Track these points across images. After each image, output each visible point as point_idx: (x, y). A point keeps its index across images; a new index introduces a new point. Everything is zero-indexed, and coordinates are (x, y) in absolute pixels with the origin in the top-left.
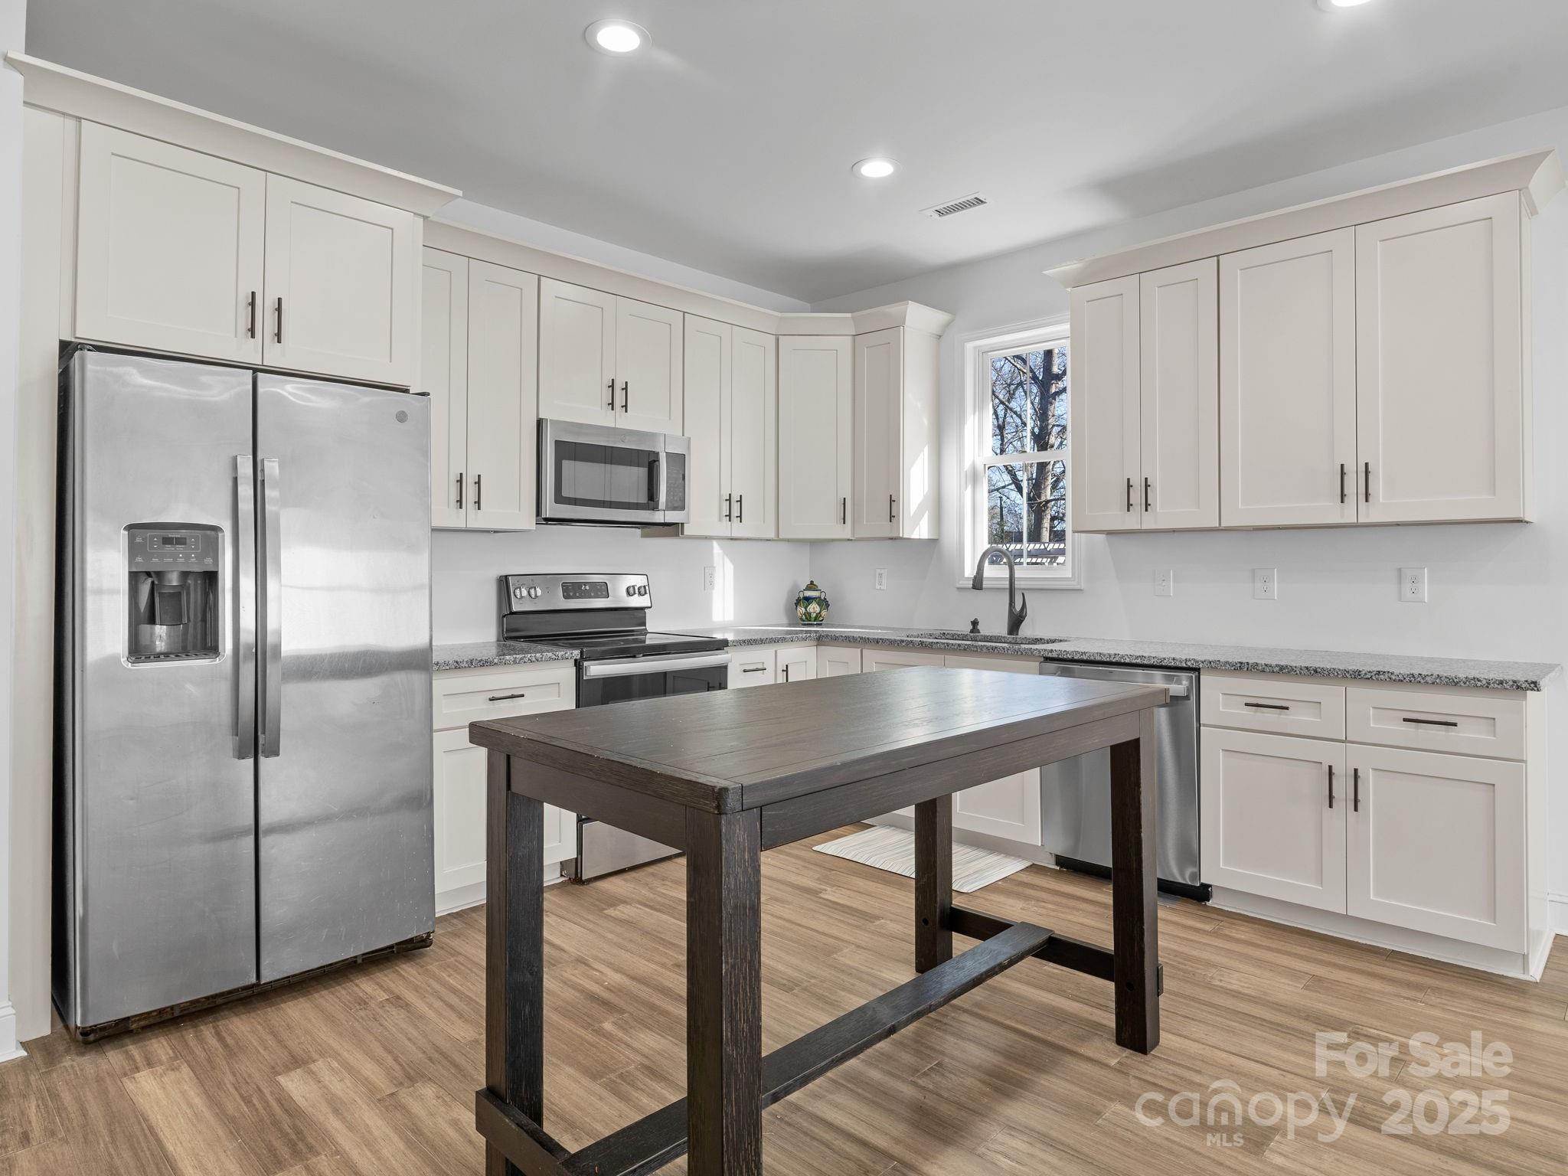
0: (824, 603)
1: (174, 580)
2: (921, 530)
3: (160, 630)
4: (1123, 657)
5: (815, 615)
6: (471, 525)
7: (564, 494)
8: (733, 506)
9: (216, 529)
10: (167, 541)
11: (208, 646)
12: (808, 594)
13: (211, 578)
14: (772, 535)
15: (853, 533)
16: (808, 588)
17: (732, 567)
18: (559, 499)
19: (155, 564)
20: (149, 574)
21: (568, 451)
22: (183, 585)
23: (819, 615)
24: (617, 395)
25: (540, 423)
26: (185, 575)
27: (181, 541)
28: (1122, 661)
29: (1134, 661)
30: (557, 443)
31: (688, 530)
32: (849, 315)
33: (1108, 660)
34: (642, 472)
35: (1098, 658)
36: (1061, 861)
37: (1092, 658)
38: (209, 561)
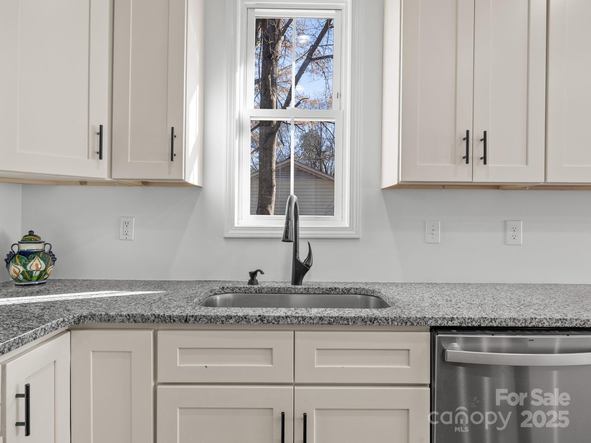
4: (541, 321)
12: (27, 247)
16: (26, 240)
23: (44, 273)
28: (540, 325)
29: (554, 325)
33: (523, 325)
35: (511, 324)
37: (504, 324)
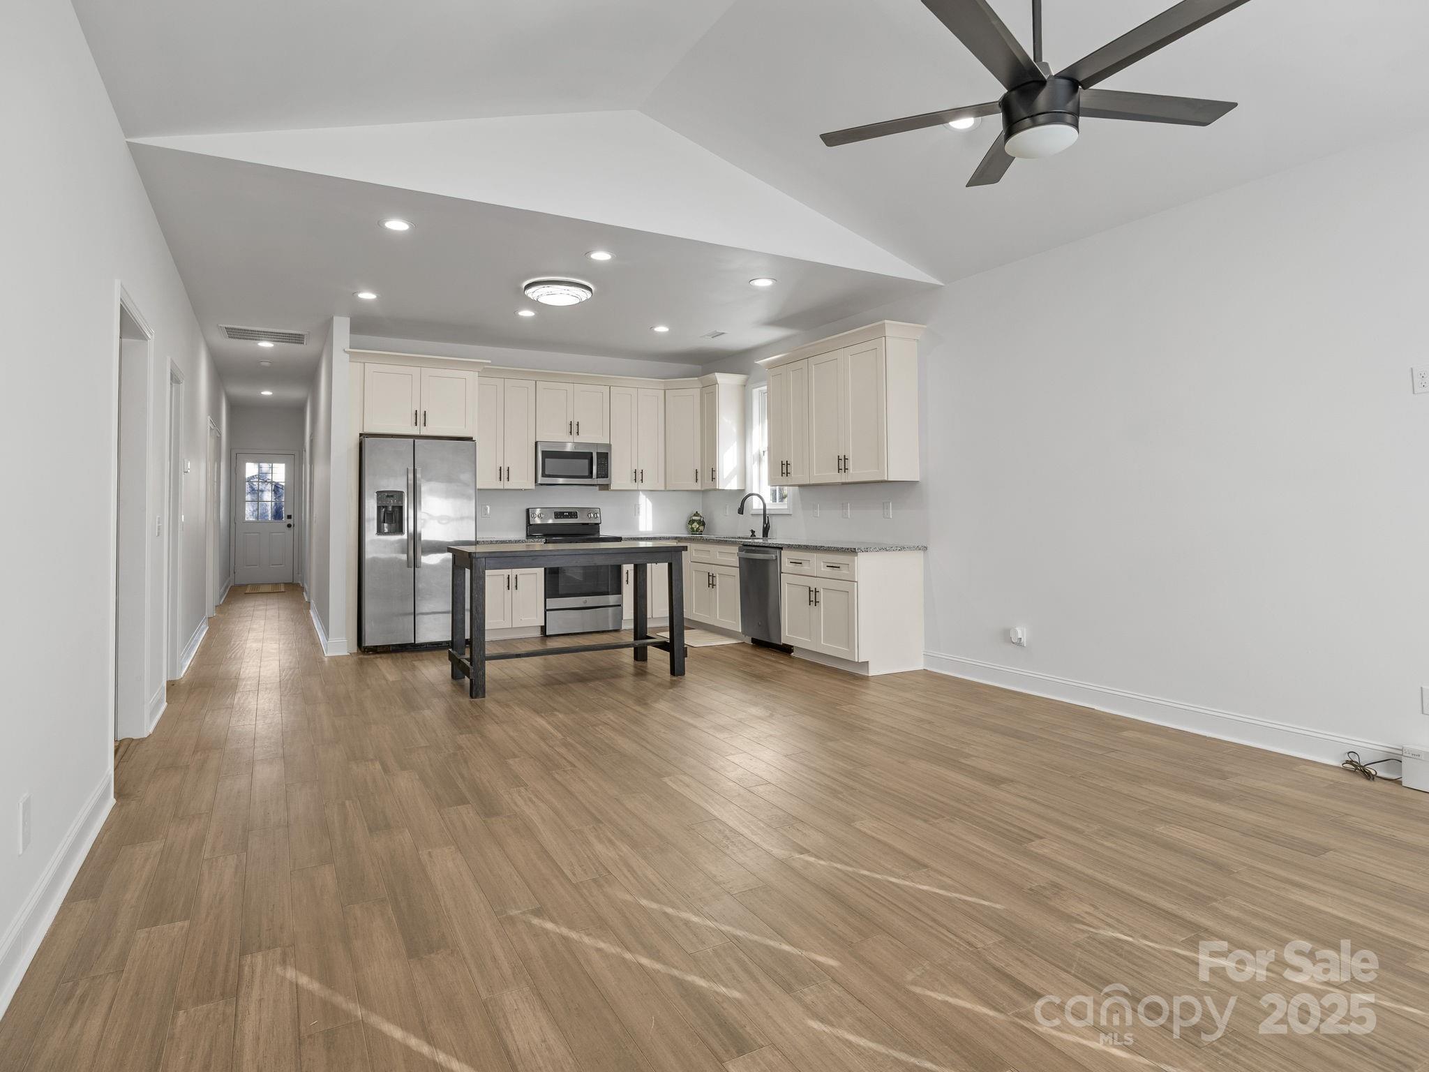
0: (702, 523)
1: (390, 509)
2: (733, 485)
3: (386, 525)
5: (695, 529)
6: (506, 487)
7: (546, 473)
8: (638, 476)
9: (402, 492)
10: (388, 496)
11: (400, 530)
12: (695, 518)
13: (401, 508)
14: (663, 489)
15: (702, 487)
16: (695, 515)
17: (651, 505)
18: (544, 475)
19: (384, 504)
20: (383, 507)
21: (546, 455)
22: (393, 510)
23: (698, 529)
24: (574, 428)
25: (536, 443)
26: (393, 507)
27: (392, 496)
30: (543, 452)
31: (612, 487)
32: (696, 378)
34: (586, 462)
36: (753, 640)
38: (400, 502)
